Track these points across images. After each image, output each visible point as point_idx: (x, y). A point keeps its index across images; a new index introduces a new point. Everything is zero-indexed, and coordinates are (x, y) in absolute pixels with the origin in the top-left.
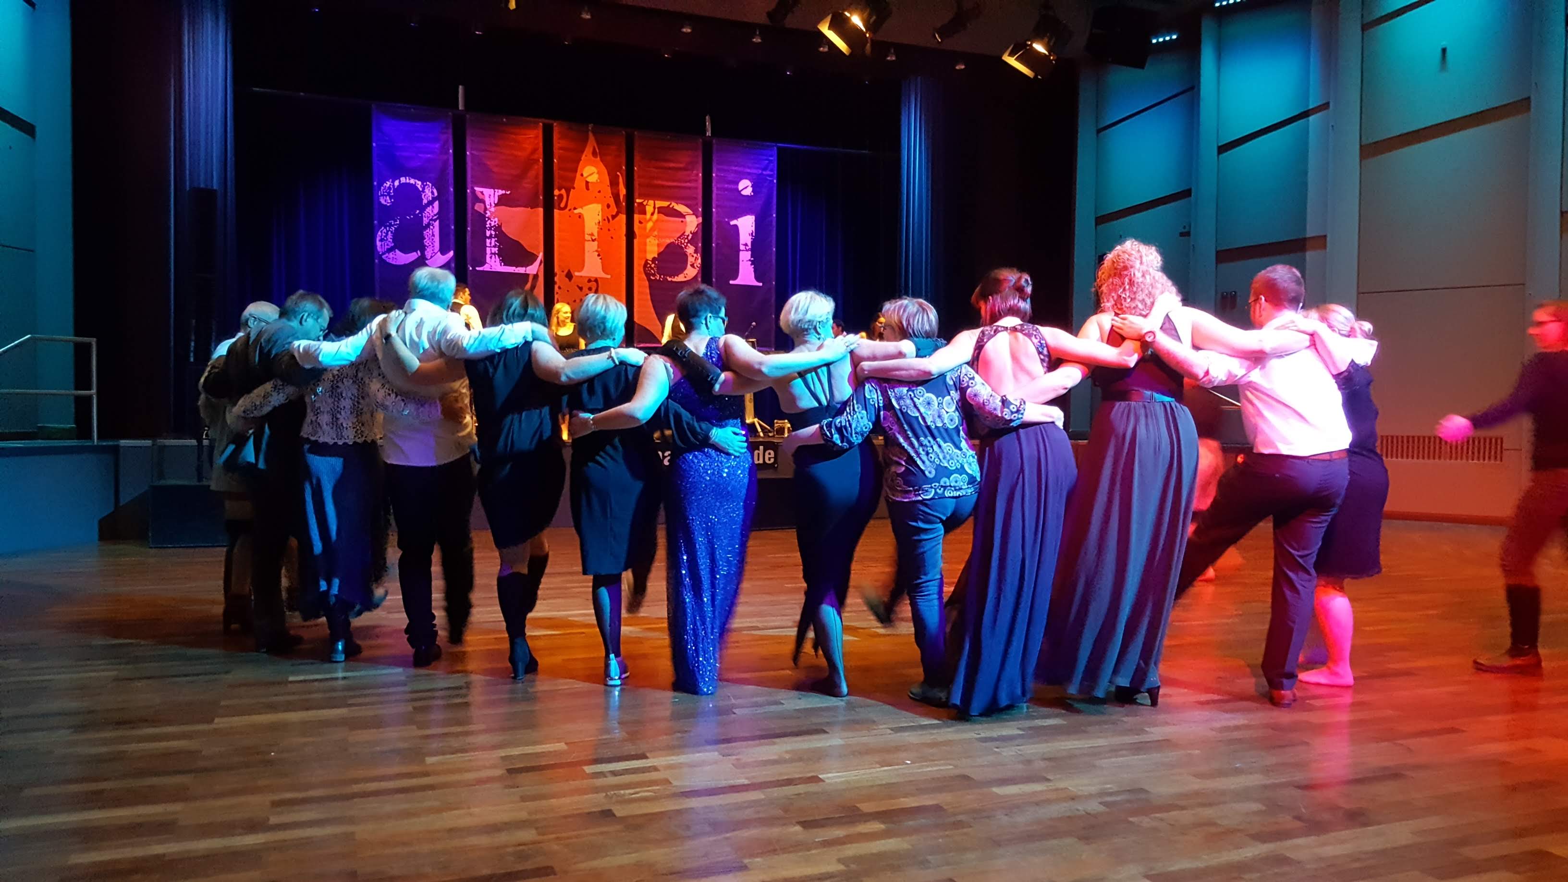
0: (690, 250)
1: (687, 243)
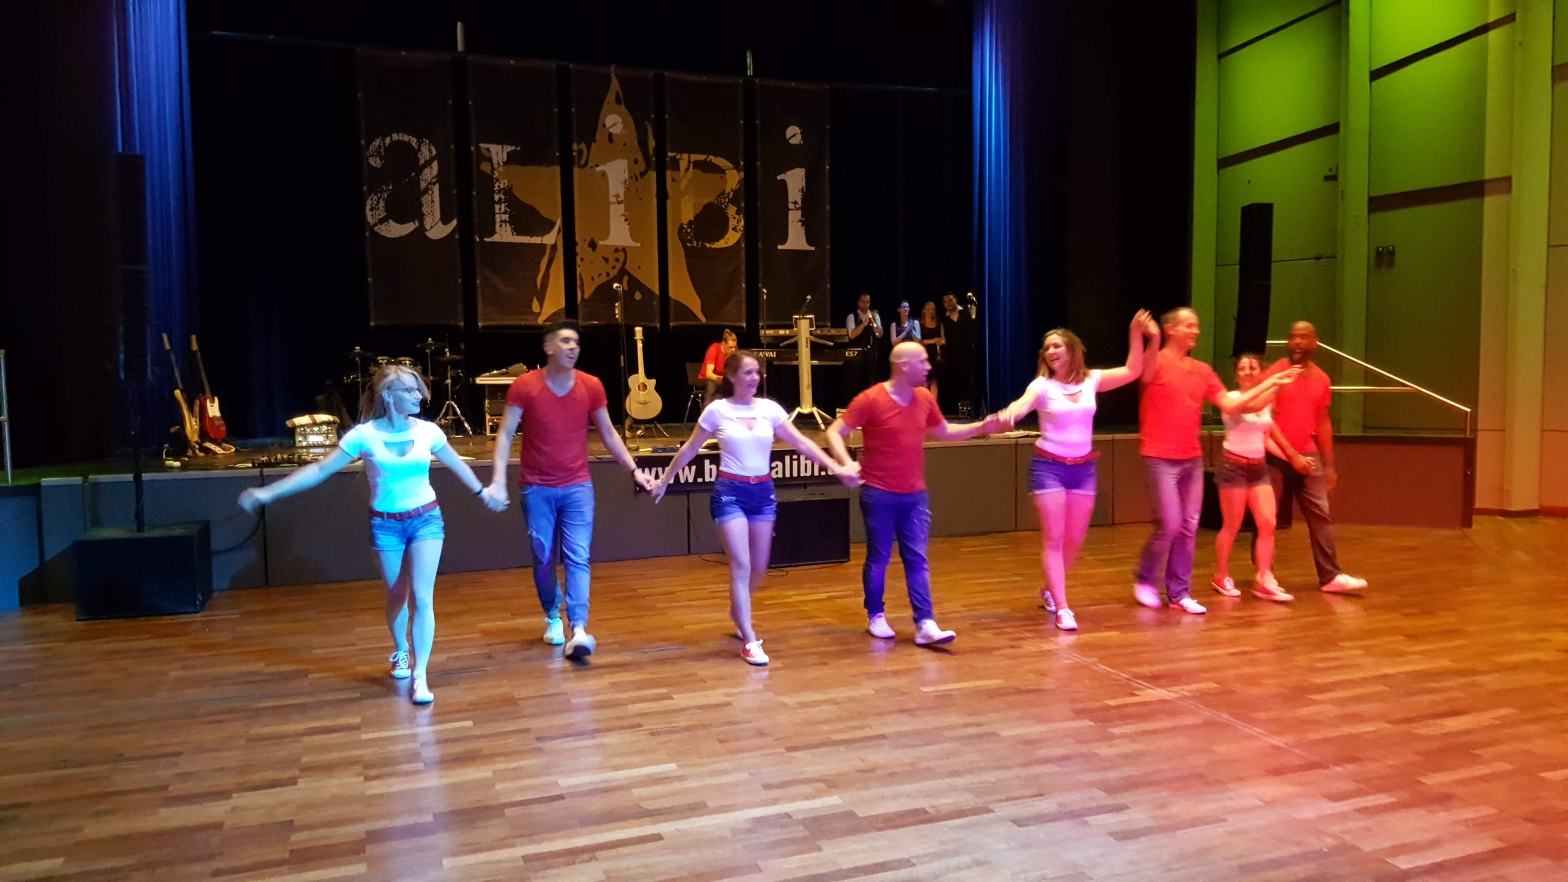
0: (732, 210)
1: (728, 203)
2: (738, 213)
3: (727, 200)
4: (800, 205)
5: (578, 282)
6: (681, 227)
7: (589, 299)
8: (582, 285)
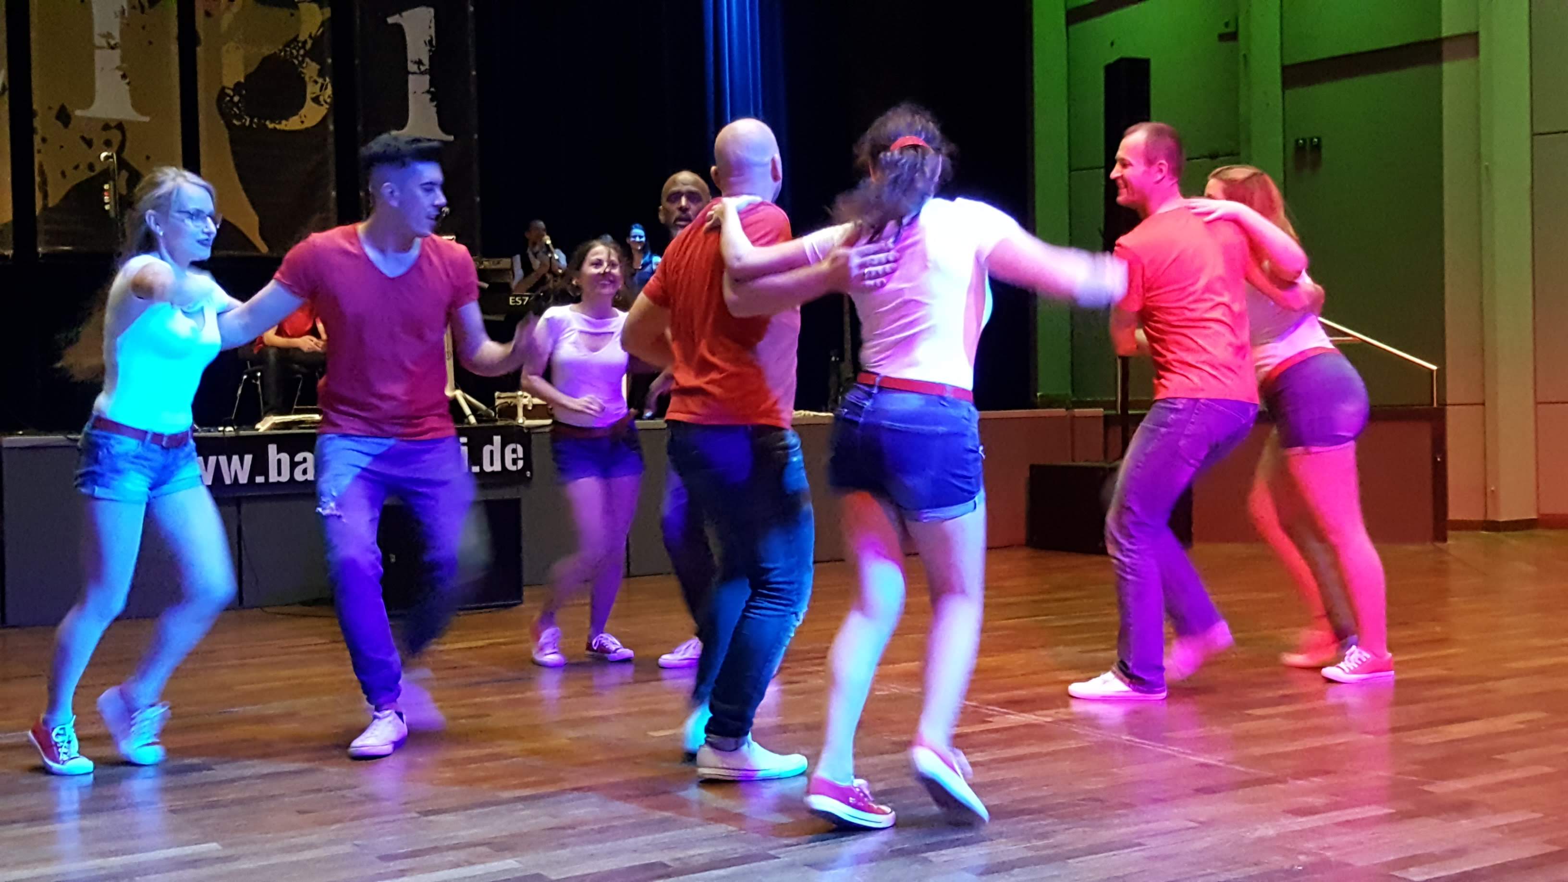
0: (311, 69)
1: (304, 56)
2: (321, 74)
3: (302, 52)
4: (427, 67)
5: (38, 179)
6: (222, 93)
7: (56, 208)
8: (44, 183)
